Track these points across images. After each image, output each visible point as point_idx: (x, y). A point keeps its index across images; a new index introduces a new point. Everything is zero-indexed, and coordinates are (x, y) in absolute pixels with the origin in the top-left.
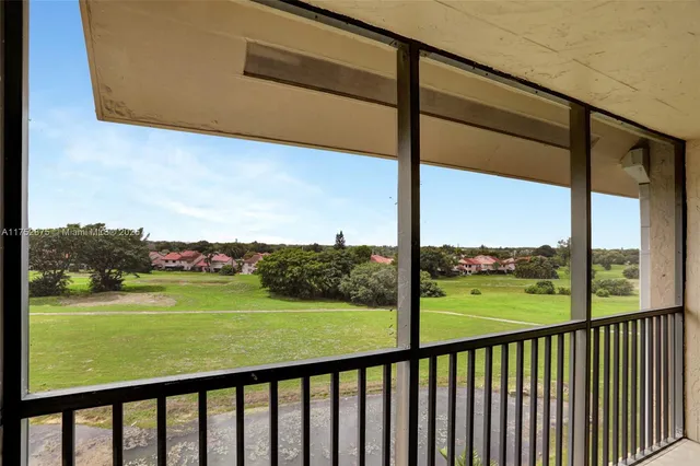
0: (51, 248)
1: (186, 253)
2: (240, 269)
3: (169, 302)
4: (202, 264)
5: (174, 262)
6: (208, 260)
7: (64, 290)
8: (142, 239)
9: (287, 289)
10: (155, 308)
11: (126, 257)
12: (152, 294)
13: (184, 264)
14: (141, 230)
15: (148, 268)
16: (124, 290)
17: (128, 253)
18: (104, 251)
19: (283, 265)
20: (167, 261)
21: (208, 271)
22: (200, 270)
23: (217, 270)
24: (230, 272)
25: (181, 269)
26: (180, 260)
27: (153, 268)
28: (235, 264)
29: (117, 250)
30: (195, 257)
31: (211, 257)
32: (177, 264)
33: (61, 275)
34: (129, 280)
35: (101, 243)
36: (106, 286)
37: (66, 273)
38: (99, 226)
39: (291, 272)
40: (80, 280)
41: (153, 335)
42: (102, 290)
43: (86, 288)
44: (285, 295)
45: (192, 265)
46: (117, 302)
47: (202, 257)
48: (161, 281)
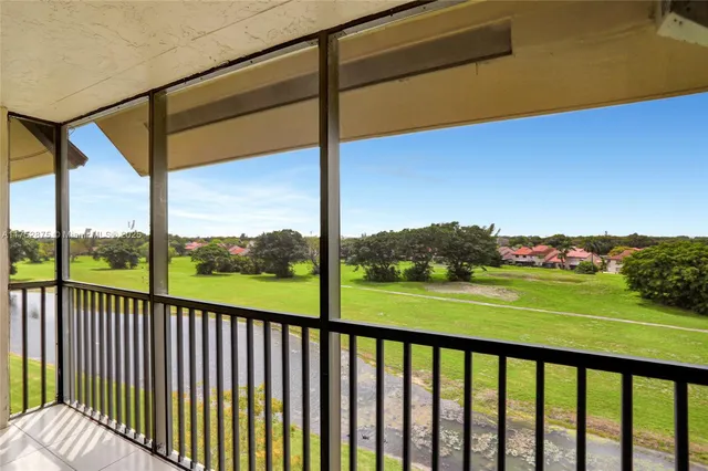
0: (420, 243)
1: (539, 248)
2: (604, 267)
3: (512, 296)
4: (555, 260)
5: (525, 256)
6: (564, 255)
7: (428, 277)
8: (493, 235)
9: (670, 297)
10: (496, 300)
11: (474, 251)
12: (497, 287)
13: (535, 259)
14: (492, 226)
15: (497, 262)
16: (474, 282)
17: (477, 247)
18: (457, 246)
19: (665, 264)
20: (517, 256)
21: (563, 267)
22: (553, 265)
23: (573, 267)
24: (591, 270)
25: (531, 264)
26: (531, 255)
27: (503, 262)
28: (599, 261)
29: (467, 245)
30: (548, 252)
31: (566, 252)
32: (527, 259)
33: (426, 266)
34: (477, 272)
35: (454, 239)
36: (460, 276)
37: (430, 264)
38: (454, 224)
39: (677, 274)
40: (439, 270)
41: (490, 326)
42: (455, 280)
43: (445, 278)
44: (669, 304)
45: (543, 260)
46: (466, 292)
47: (556, 252)
48: (508, 275)
